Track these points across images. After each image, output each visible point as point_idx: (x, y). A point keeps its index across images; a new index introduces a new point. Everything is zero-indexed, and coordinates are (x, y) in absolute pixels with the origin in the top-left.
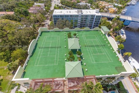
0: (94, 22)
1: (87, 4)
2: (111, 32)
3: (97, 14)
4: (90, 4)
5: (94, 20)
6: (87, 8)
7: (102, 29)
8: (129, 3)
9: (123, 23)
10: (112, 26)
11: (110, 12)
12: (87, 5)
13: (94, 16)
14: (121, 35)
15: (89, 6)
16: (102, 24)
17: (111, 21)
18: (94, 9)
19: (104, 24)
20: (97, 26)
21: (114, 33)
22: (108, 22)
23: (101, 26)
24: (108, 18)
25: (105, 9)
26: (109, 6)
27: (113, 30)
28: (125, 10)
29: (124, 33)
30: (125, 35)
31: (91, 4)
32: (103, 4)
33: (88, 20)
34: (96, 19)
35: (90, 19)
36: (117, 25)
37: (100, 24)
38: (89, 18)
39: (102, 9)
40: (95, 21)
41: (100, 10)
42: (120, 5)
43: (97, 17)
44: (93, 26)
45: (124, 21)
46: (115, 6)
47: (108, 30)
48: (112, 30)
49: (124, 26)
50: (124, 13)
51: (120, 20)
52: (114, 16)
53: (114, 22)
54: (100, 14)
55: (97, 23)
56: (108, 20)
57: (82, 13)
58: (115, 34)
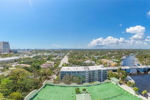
0: (102, 76)
1: (92, 61)
2: (121, 81)
3: (102, 69)
4: (94, 62)
5: (102, 74)
6: (92, 65)
7: (112, 80)
8: (122, 59)
9: (125, 71)
10: (119, 75)
11: (112, 66)
12: (92, 63)
13: (101, 70)
14: (130, 81)
15: (93, 63)
16: (110, 76)
17: (116, 72)
18: (99, 65)
19: (112, 76)
20: (106, 79)
21: (123, 81)
22: (115, 74)
23: (110, 78)
24: (113, 71)
25: (108, 64)
26: (110, 62)
27: (122, 79)
28: (122, 63)
29: (131, 78)
30: (132, 80)
31: (95, 62)
32: (105, 61)
33: (96, 75)
34: (103, 73)
35: (97, 76)
36: (123, 74)
37: (108, 76)
38: (96, 73)
39: (105, 65)
40: (103, 75)
41: (104, 65)
42: (117, 60)
43: (103, 71)
44: (102, 79)
45: (125, 70)
46: (114, 61)
47: (118, 80)
48: (120, 79)
49: (127, 73)
50: (122, 65)
51: (122, 70)
52: (116, 68)
53: (118, 72)
54: (105, 69)
55: (105, 76)
56: (114, 72)
57: (89, 69)
58: (125, 82)
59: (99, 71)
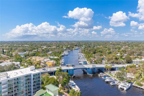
0: (32, 84)
1: (14, 62)
2: (61, 89)
3: (33, 72)
4: (18, 63)
5: (32, 81)
6: (15, 68)
7: (49, 90)
8: (63, 54)
9: (67, 73)
10: (58, 80)
11: (48, 66)
12: (14, 64)
13: (30, 75)
14: (74, 88)
15: (17, 65)
16: (45, 82)
17: (54, 75)
18: (27, 66)
19: (48, 82)
20: (39, 88)
21: (64, 89)
22: (52, 78)
23: (45, 86)
24: (49, 74)
25: (42, 64)
26: (45, 60)
27: (62, 85)
28: (62, 61)
29: (75, 84)
30: (76, 86)
31: (21, 62)
32: (38, 59)
33: (22, 84)
34: (34, 79)
35: (25, 86)
36: (63, 78)
37: (42, 83)
38: (22, 81)
40: (34, 82)
41: (36, 66)
42: (56, 57)
43: (34, 75)
44: (32, 91)
45: (67, 71)
46: (51, 59)
47: (57, 88)
48: (60, 85)
49: (70, 76)
50: (63, 63)
51: (63, 71)
52: (55, 69)
53: (58, 75)
54: (37, 71)
55: (38, 84)
56: (51, 75)
58: (66, 90)
59: (28, 77)
